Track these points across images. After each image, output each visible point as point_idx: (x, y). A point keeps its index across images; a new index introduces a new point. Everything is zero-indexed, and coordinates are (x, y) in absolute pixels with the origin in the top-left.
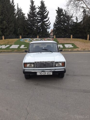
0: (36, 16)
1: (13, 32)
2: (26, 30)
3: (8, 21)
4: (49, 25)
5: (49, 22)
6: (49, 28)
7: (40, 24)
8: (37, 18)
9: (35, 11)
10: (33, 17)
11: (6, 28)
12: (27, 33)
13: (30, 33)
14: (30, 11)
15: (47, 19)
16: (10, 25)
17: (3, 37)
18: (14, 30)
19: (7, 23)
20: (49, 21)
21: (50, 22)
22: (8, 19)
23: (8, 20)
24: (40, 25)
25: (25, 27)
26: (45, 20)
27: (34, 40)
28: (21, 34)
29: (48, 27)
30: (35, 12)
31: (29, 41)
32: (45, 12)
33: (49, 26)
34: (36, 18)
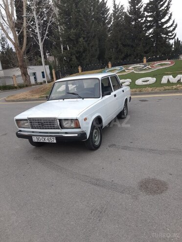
0: (142, 16)
1: (97, 57)
2: (120, 50)
3: (88, 37)
4: (174, 29)
5: (173, 24)
6: (172, 37)
7: (151, 31)
8: (144, 19)
9: (139, 5)
10: (136, 20)
11: (85, 51)
12: (123, 55)
13: (129, 54)
14: (129, 9)
15: (167, 18)
16: (91, 45)
17: (80, 69)
18: (98, 52)
19: (86, 41)
20: (174, 22)
21: (175, 24)
22: (88, 33)
23: (88, 35)
24: (150, 34)
25: (119, 43)
26: (163, 20)
27: (130, 68)
28: (110, 59)
29: (170, 34)
30: (139, 9)
31: (120, 71)
32: (162, 3)
33: (173, 32)
34: (142, 20)
